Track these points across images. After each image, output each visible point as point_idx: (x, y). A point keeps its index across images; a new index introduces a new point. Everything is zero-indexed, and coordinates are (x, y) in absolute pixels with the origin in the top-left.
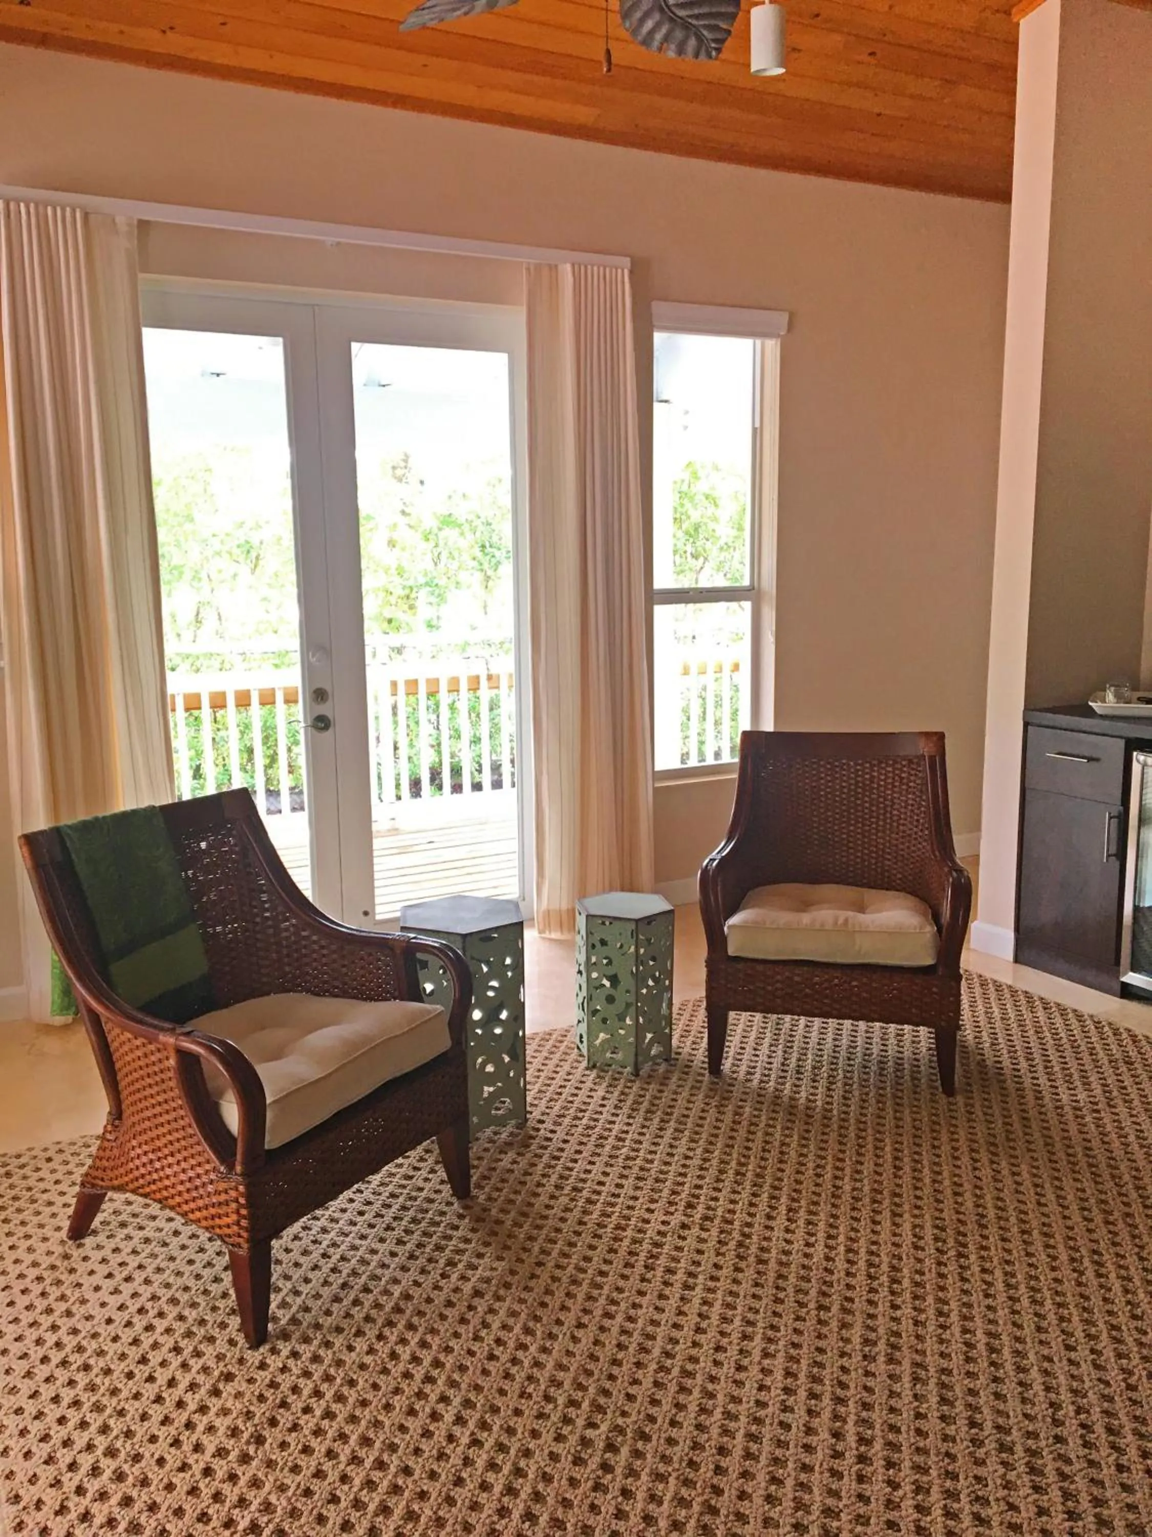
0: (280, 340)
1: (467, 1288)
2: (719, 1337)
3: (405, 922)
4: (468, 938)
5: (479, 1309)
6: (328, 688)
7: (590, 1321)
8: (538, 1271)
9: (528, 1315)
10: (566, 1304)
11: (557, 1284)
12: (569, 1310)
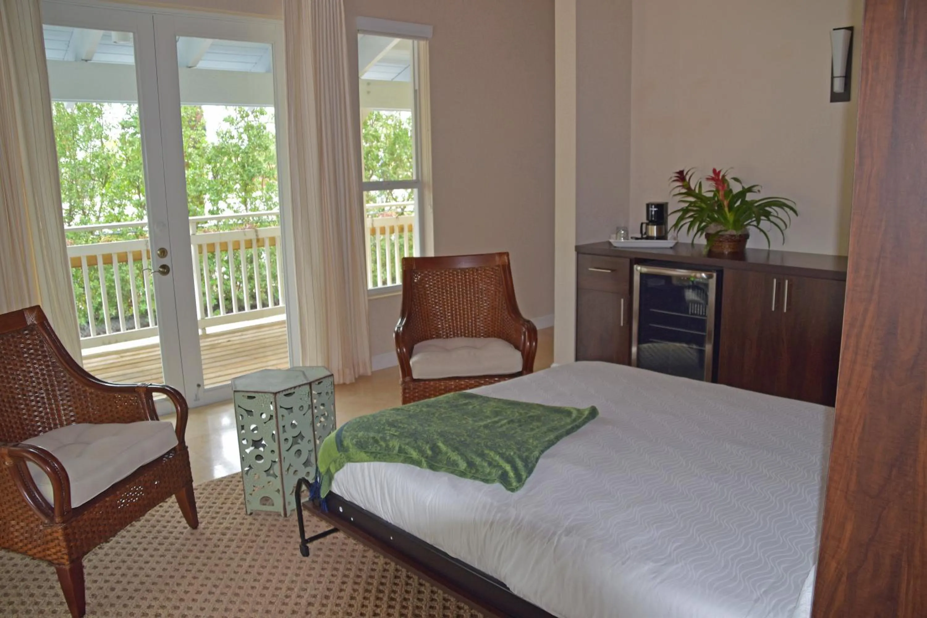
0: (131, 35)
1: (303, 602)
2: (458, 610)
3: (235, 388)
4: (278, 395)
5: (313, 613)
6: (167, 247)
7: (381, 611)
8: (344, 587)
9: (343, 613)
10: (365, 604)
11: (356, 593)
12: (367, 606)
